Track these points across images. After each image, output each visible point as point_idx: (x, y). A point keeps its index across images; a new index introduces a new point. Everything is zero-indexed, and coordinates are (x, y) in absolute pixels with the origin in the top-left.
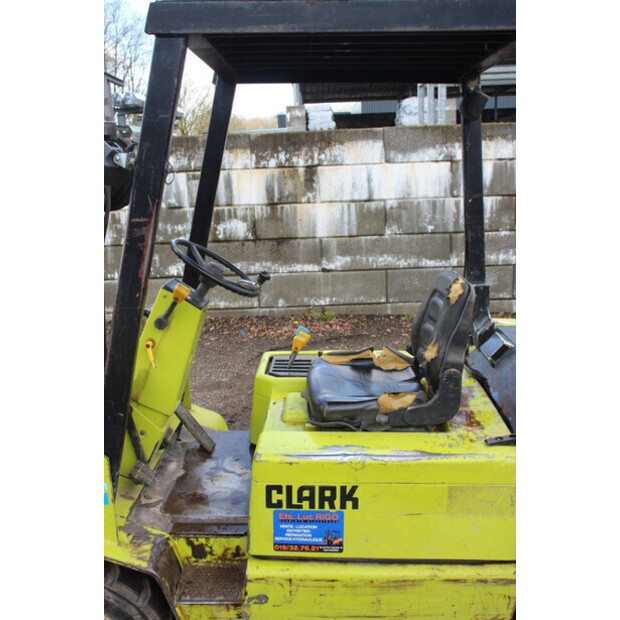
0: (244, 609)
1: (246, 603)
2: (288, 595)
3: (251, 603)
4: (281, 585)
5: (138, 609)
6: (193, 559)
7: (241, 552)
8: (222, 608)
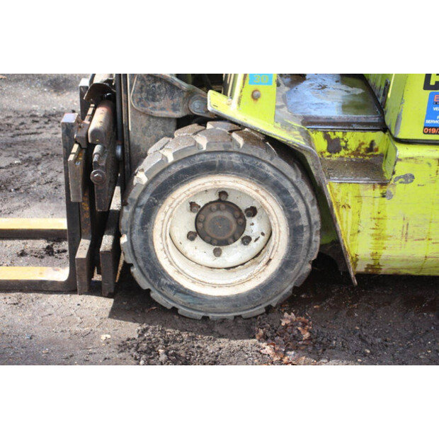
0: (389, 188)
1: (392, 182)
2: (434, 175)
3: (397, 182)
4: (429, 164)
5: (292, 183)
6: (328, 154)
7: (375, 147)
8: (369, 186)
